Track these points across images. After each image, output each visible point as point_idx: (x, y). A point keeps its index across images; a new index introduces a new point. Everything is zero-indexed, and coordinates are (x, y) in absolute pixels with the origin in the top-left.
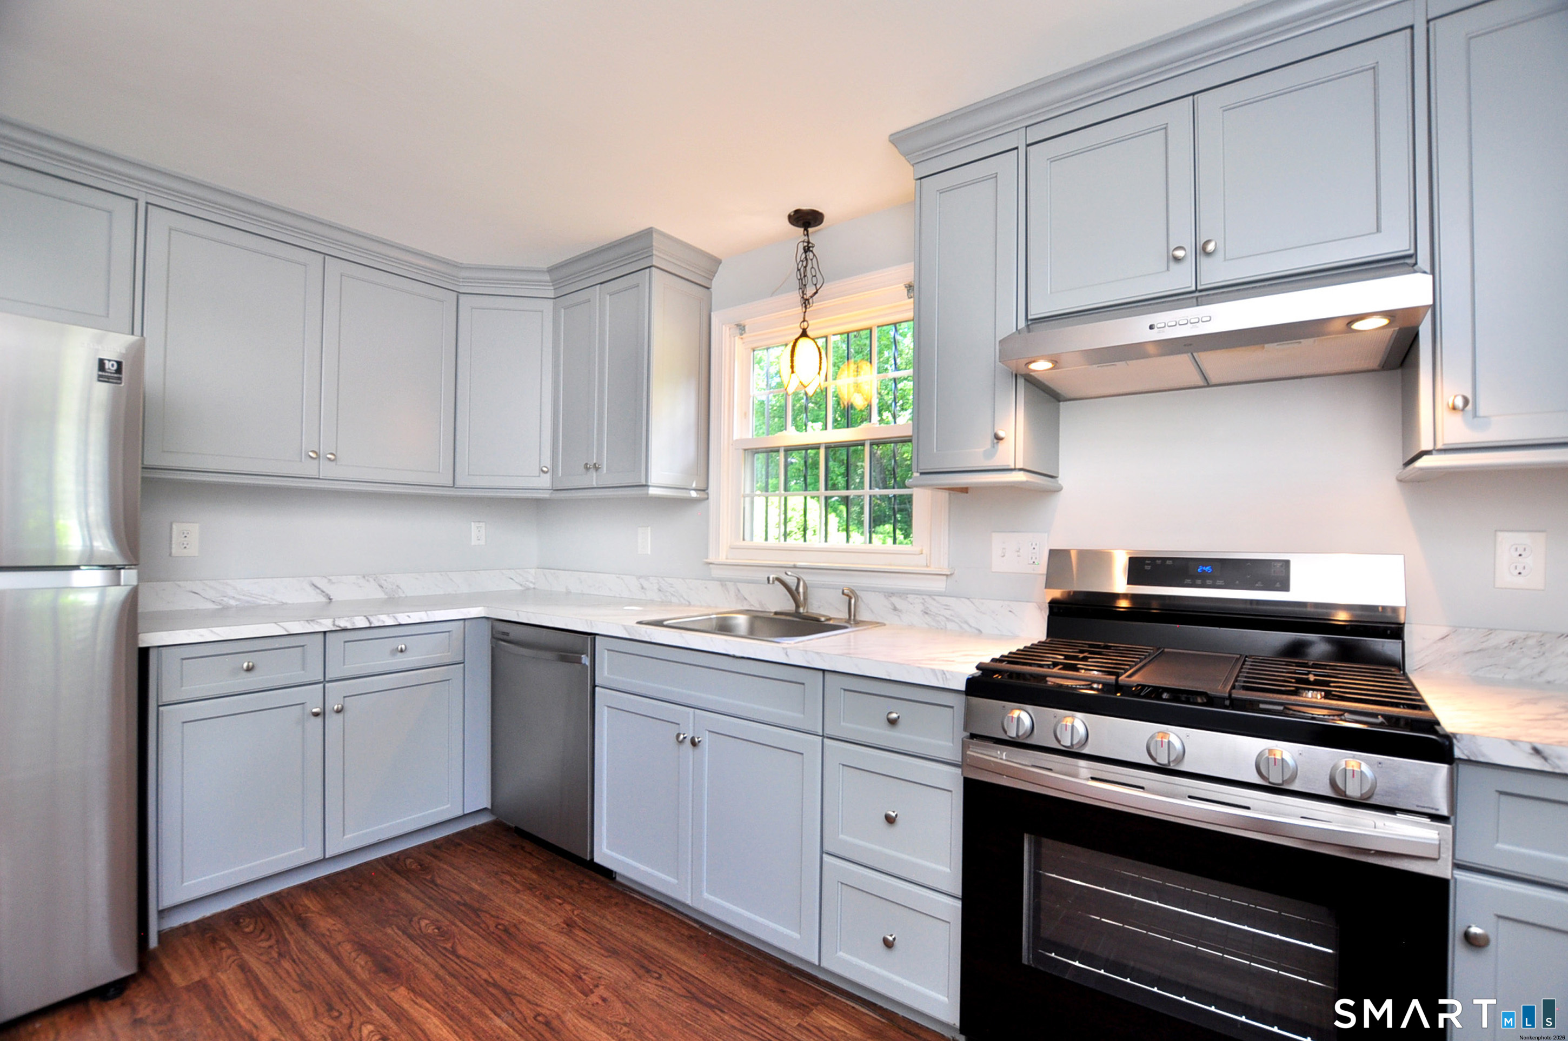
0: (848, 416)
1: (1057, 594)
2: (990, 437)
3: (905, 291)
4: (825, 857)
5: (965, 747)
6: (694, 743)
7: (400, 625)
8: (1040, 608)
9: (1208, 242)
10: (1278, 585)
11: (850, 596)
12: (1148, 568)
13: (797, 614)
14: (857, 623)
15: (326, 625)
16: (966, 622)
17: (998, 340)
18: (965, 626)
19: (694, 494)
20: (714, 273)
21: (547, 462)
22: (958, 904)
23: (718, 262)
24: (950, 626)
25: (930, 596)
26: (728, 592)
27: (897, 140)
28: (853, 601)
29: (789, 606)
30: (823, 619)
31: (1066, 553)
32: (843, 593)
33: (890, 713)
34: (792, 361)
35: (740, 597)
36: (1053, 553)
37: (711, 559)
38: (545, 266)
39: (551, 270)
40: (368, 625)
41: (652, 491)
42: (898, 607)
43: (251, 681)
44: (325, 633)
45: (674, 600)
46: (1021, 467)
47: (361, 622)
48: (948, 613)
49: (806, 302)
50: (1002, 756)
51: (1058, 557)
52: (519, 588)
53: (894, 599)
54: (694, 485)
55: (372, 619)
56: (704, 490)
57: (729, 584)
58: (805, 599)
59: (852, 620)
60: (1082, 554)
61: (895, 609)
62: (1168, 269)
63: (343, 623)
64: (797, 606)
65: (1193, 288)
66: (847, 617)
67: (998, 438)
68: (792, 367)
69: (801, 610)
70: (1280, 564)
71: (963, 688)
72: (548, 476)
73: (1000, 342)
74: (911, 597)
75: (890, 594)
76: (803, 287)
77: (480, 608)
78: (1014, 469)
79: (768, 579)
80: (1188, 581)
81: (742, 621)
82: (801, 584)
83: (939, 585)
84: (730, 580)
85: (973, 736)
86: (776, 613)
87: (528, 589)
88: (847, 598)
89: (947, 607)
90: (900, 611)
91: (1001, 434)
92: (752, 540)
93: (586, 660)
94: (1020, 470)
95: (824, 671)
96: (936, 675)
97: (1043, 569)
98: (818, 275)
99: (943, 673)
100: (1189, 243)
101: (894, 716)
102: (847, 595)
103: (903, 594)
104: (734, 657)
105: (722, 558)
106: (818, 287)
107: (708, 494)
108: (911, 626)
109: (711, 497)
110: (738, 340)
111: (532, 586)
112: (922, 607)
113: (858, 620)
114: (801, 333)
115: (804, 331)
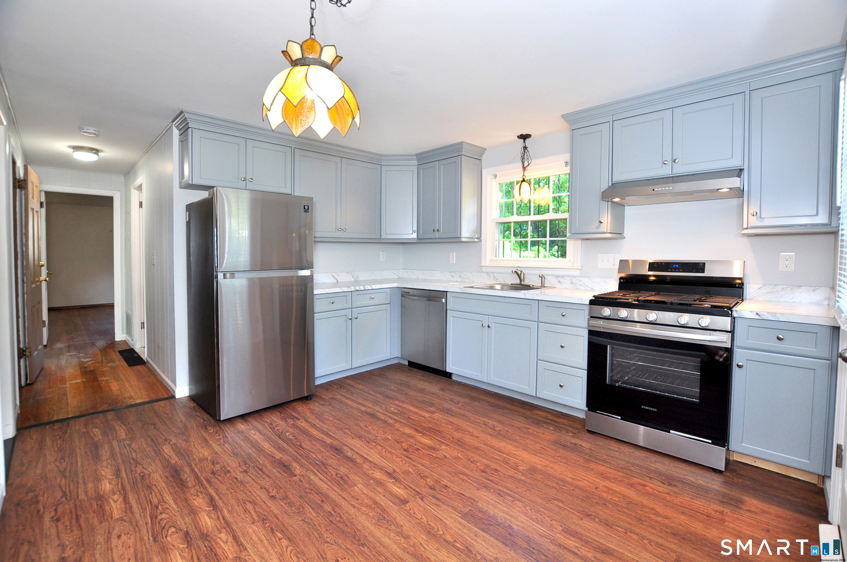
0: (539, 210)
1: (623, 275)
2: (598, 222)
3: (564, 164)
4: (538, 361)
5: (589, 320)
6: (489, 327)
7: (373, 289)
8: (616, 280)
9: (676, 159)
10: (701, 271)
11: (542, 277)
12: (655, 266)
13: (520, 284)
14: (544, 287)
15: (353, 289)
16: (588, 286)
17: (602, 191)
18: (587, 288)
19: (476, 240)
20: (483, 154)
21: (415, 228)
22: (586, 372)
23: (485, 149)
24: (581, 288)
25: (574, 277)
26: (490, 276)
27: (565, 117)
28: (543, 279)
29: (518, 282)
30: (531, 286)
31: (627, 261)
32: (540, 276)
33: (563, 313)
34: (520, 191)
35: (495, 278)
36: (621, 261)
37: (483, 264)
38: (414, 153)
39: (417, 155)
40: (364, 289)
41: (463, 240)
42: (561, 281)
43: (334, 307)
44: (351, 291)
45: (466, 280)
46: (609, 232)
47: (362, 288)
48: (580, 283)
49: (524, 169)
50: (601, 322)
51: (623, 263)
52: (397, 277)
53: (559, 278)
54: (476, 237)
55: (365, 287)
56: (479, 238)
57: (491, 274)
58: (524, 278)
59: (543, 286)
60: (634, 261)
61: (560, 282)
62: (662, 167)
63: (357, 288)
64: (521, 281)
65: (671, 173)
66: (541, 285)
67: (601, 222)
68: (520, 194)
69: (522, 283)
70: (701, 264)
71: (588, 303)
72: (416, 234)
73: (602, 193)
74: (566, 278)
75: (558, 277)
76: (523, 163)
77: (396, 284)
78: (607, 233)
79: (512, 271)
80: (670, 270)
81: (498, 287)
82: (522, 273)
83: (577, 273)
84: (491, 273)
85: (592, 317)
86: (512, 284)
87: (400, 277)
88: (541, 278)
89: (580, 281)
90: (562, 283)
91: (602, 221)
92: (499, 257)
93: (444, 300)
94: (609, 233)
95: (538, 300)
96: (579, 300)
97: (617, 267)
98: (529, 158)
99: (581, 299)
100: (670, 160)
101: (564, 314)
102: (541, 277)
103: (563, 277)
104: (505, 297)
105: (487, 264)
106: (529, 162)
107: (481, 240)
108: (566, 288)
109: (482, 241)
110: (493, 180)
111: (401, 276)
112: (570, 281)
113: (545, 285)
114: (522, 179)
115: (524, 179)
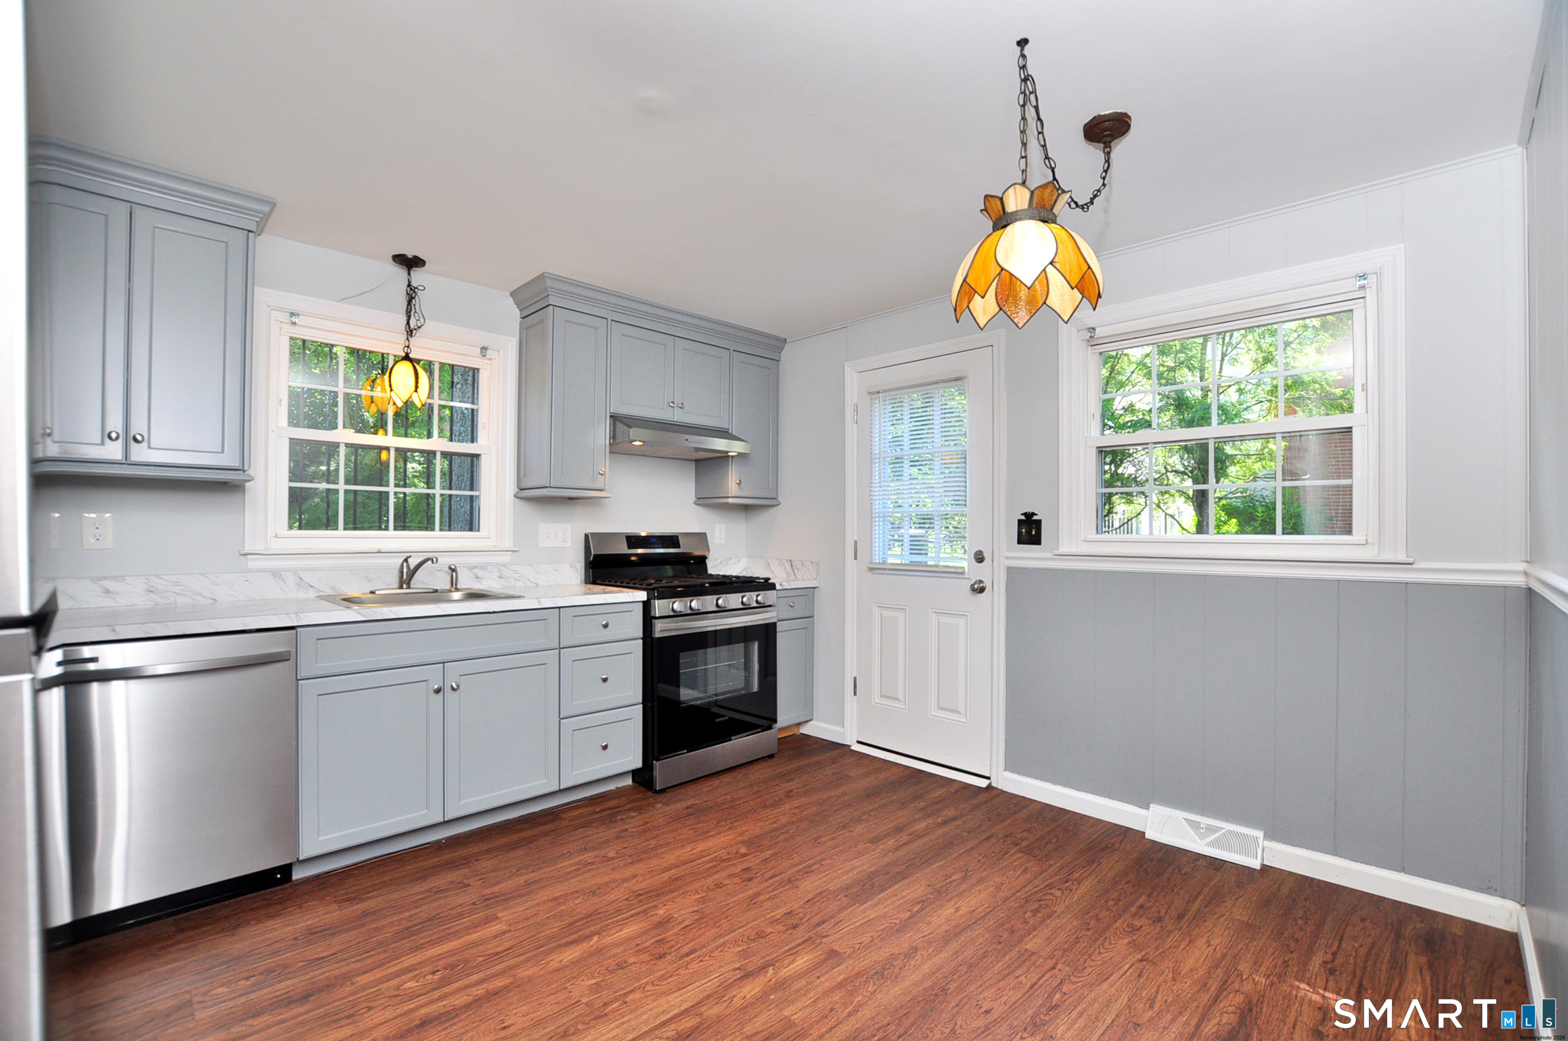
8: (572, 566)
9: (682, 404)
11: (455, 570)
16: (529, 580)
18: (528, 583)
24: (518, 584)
26: (283, 580)
28: (454, 574)
32: (450, 569)
35: (302, 584)
42: (479, 575)
48: (516, 576)
49: (410, 332)
53: (476, 571)
57: (286, 575)
59: (454, 588)
61: (477, 577)
66: (449, 587)
70: (675, 537)
74: (488, 569)
75: (474, 568)
78: (604, 490)
83: (506, 558)
84: (284, 570)
88: (451, 572)
89: (516, 572)
90: (481, 578)
91: (602, 472)
95: (560, 608)
100: (676, 402)
102: (453, 570)
103: (483, 567)
112: (498, 574)
113: (459, 587)
114: (404, 354)
115: (407, 354)
